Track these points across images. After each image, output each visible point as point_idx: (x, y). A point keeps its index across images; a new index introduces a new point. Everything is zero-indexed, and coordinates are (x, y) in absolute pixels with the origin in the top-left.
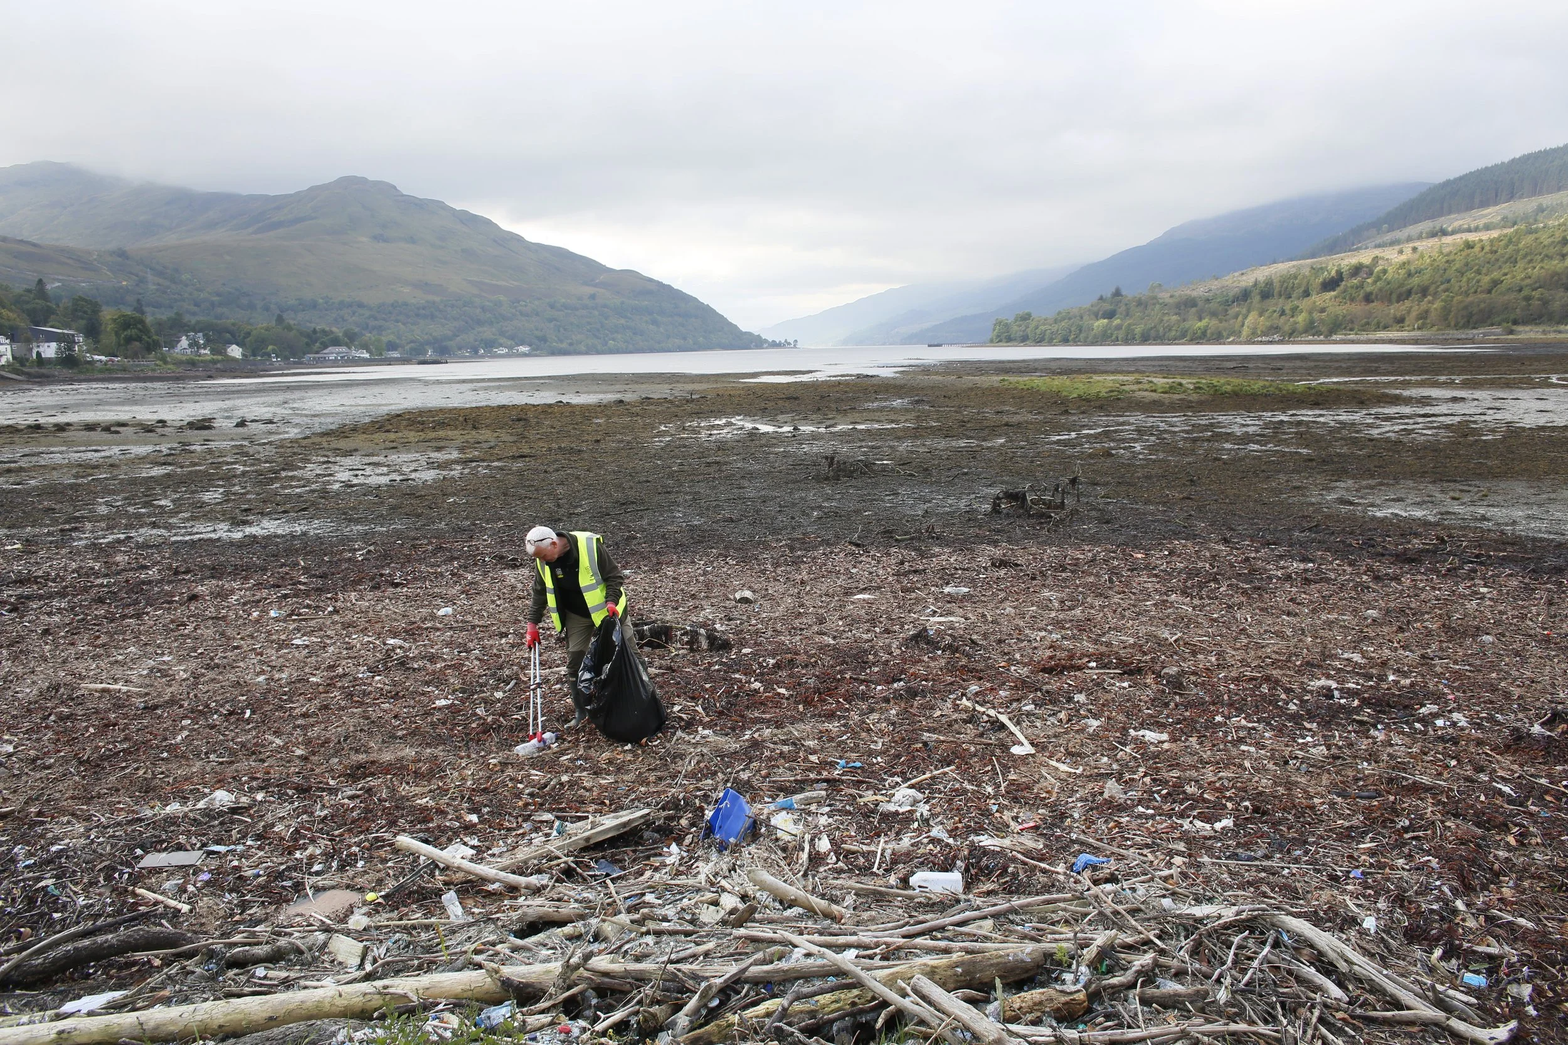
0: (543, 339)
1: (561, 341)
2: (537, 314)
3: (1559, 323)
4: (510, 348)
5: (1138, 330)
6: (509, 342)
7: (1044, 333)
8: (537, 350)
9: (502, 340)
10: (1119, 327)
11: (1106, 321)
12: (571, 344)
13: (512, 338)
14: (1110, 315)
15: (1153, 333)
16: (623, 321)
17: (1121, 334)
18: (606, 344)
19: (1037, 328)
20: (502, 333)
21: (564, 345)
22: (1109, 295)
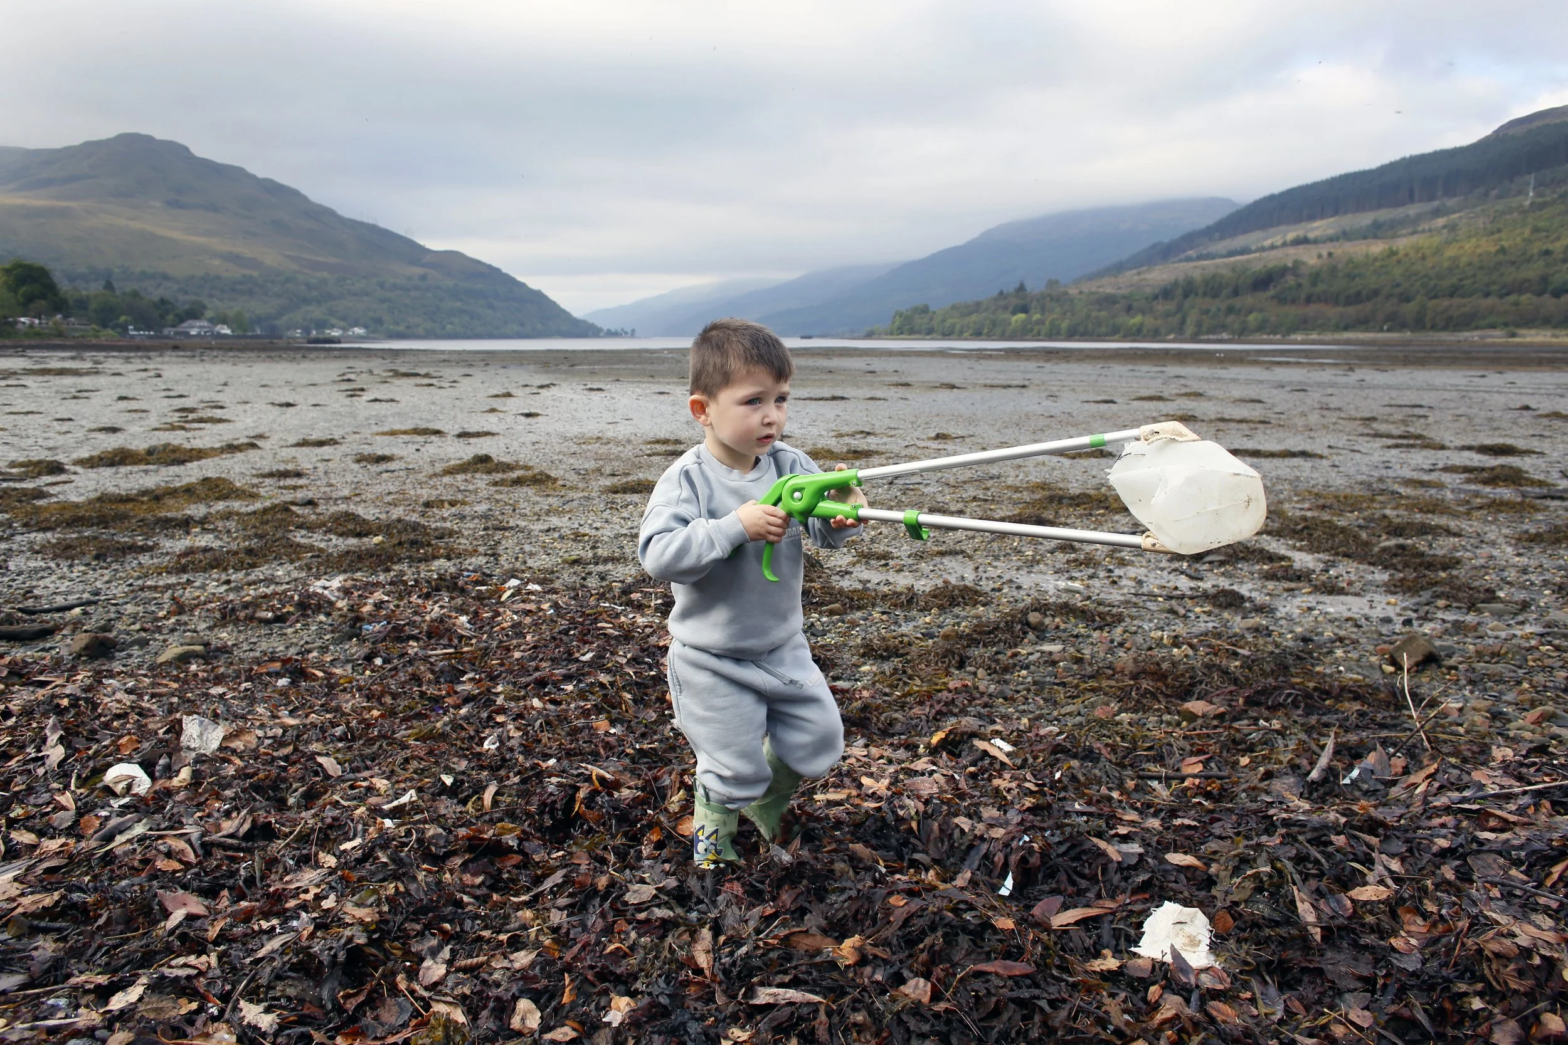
0: (379, 321)
1: (397, 324)
2: (367, 294)
3: (1555, 327)
4: (344, 329)
5: (1064, 325)
6: (342, 324)
7: (953, 326)
8: (373, 332)
9: (334, 321)
10: (1040, 322)
11: (1022, 316)
12: (408, 327)
13: (344, 318)
14: (1024, 310)
15: (1081, 329)
16: (458, 304)
17: (1045, 329)
18: (444, 328)
19: (944, 321)
20: (332, 313)
21: (401, 328)
22: (1011, 290)
